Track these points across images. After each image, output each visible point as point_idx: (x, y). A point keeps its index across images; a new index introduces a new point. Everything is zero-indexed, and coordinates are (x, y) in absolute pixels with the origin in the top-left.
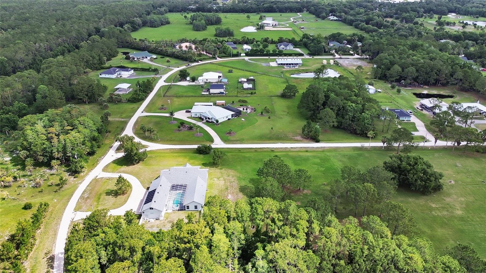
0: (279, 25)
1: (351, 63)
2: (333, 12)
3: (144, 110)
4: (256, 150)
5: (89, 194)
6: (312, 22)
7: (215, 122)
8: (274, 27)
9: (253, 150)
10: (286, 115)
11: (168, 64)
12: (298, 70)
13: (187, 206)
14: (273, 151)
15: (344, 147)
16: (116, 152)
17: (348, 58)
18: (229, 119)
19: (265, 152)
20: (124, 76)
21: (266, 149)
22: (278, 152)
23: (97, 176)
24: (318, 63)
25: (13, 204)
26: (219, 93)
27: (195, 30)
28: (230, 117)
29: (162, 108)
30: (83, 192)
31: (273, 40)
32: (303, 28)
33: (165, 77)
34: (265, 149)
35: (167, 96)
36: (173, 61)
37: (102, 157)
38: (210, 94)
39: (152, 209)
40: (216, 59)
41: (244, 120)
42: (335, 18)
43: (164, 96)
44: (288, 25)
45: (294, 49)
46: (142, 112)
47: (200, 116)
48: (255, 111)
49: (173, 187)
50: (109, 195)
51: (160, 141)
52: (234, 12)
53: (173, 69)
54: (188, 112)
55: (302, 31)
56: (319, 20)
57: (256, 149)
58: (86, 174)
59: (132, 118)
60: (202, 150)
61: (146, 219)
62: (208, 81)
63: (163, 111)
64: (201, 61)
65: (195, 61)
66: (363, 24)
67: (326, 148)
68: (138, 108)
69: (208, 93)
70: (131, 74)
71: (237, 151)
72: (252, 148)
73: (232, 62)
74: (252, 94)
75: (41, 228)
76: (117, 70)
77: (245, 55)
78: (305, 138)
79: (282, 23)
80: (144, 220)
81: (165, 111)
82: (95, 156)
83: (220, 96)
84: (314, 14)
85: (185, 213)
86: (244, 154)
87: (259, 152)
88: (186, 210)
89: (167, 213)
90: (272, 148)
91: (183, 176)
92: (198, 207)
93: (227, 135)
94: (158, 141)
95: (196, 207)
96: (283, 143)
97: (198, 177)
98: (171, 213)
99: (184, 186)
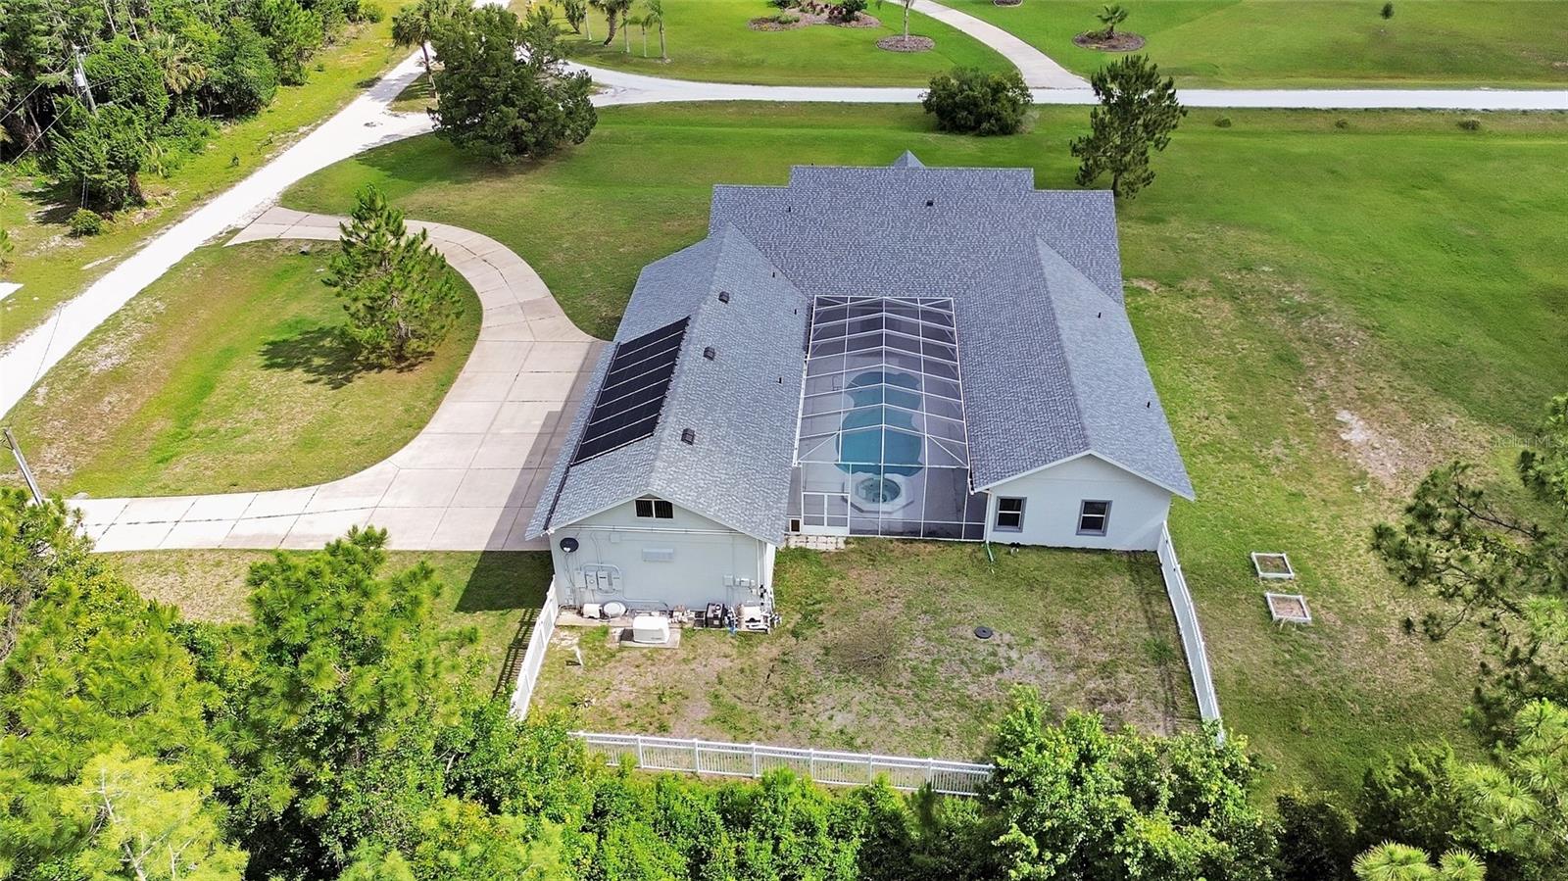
4: (1341, 121)
5: (137, 347)
9: (1320, 123)
13: (1008, 504)
16: (395, 109)
19: (1415, 130)
21: (1418, 119)
23: (235, 231)
30: (98, 329)
34: (1405, 118)
39: (665, 509)
49: (823, 317)
50: (289, 366)
51: (672, 66)
57: (1344, 117)
58: (161, 219)
60: (972, 105)
61: (591, 609)
71: (1204, 127)
72: (1303, 109)
80: (570, 617)
85: (982, 565)
86: (1269, 144)
87: (1366, 133)
88: (991, 535)
89: (803, 554)
90: (1454, 111)
91: (904, 238)
92: (1114, 519)
93: (1094, 46)
94: (657, 66)
95: (1094, 516)
96: (1513, 88)
97: (1044, 250)
98: (839, 556)
99: (926, 315)
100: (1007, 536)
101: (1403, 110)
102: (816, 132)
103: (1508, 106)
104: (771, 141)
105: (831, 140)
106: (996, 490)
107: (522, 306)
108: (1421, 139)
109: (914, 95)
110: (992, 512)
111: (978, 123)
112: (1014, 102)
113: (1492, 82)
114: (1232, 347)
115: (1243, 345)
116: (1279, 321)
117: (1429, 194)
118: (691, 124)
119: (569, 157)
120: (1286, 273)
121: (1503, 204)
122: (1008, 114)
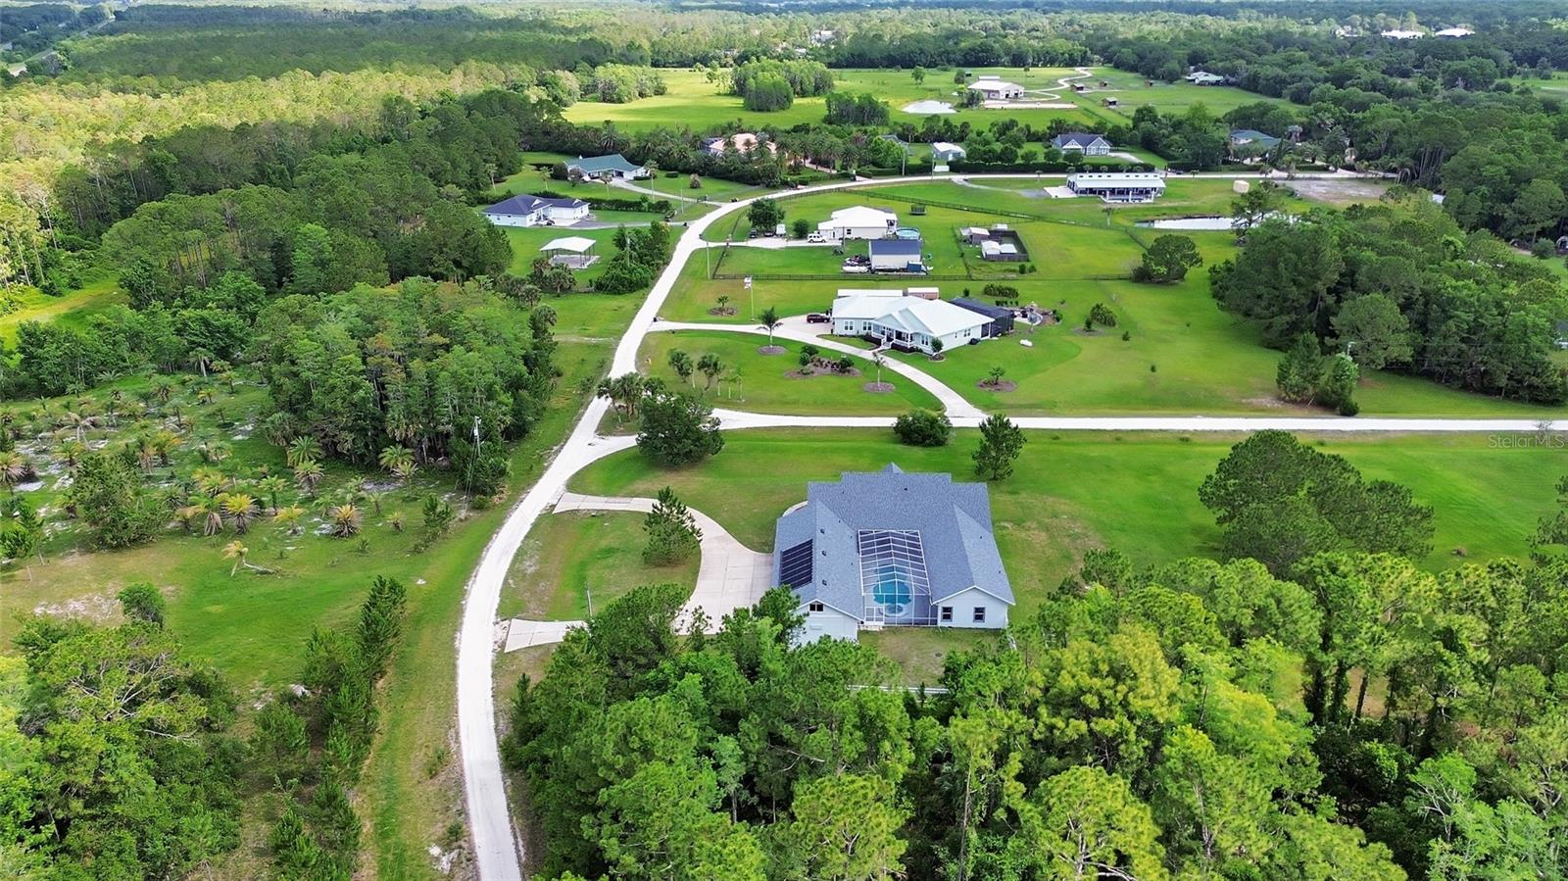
0: (1026, 95)
1: (1334, 191)
2: (1197, 60)
3: (658, 315)
4: (1118, 436)
5: (541, 562)
6: (1136, 89)
7: (928, 349)
8: (1011, 102)
9: (1107, 437)
10: (1182, 334)
11: (695, 192)
12: (1158, 209)
13: (946, 609)
14: (1185, 440)
15: (1467, 433)
16: (601, 435)
17: (1320, 179)
18: (973, 342)
19: (1156, 442)
20: (558, 223)
21: (1160, 435)
22: (1203, 445)
23: (553, 506)
24: (1215, 191)
25: (262, 590)
26: (903, 270)
27: (753, 110)
28: (977, 334)
29: (721, 310)
31: (1032, 130)
32: (1114, 103)
33: (699, 226)
34: (1152, 435)
35: (725, 277)
36: (709, 186)
37: (555, 448)
38: (872, 271)
39: (821, 608)
40: (855, 180)
41: (1030, 344)
42: (1213, 78)
43: (714, 277)
44: (1058, 97)
45: (1113, 154)
46: (655, 320)
47: (863, 332)
48: (1058, 320)
49: (863, 538)
51: (745, 404)
52: (863, 67)
53: (719, 207)
54: (815, 321)
55: (1113, 110)
56: (1157, 84)
57: (1120, 435)
58: (509, 500)
59: (624, 337)
60: (919, 431)
62: (853, 235)
63: (725, 316)
64: (805, 183)
65: (786, 185)
66: (1322, 86)
67: (1392, 436)
68: (638, 308)
69: (864, 269)
70: (582, 219)
71: (1046, 440)
73: (911, 187)
74: (1022, 271)
75: (385, 672)
76: (537, 202)
77: (946, 168)
78: (1294, 402)
79: (1037, 91)
81: (732, 318)
82: (527, 445)
83: (910, 278)
84: (1133, 69)
85: (938, 634)
86: (1077, 450)
87: (1132, 443)
88: (940, 623)
89: (867, 632)
90: (1179, 431)
91: (895, 505)
92: (987, 614)
93: (987, 389)
94: (738, 404)
95: (979, 614)
96: (1214, 417)
97: (957, 509)
98: (881, 632)
99: (908, 538)
100: (946, 624)
101: (1151, 431)
102: (836, 444)
103: (1207, 428)
104: (814, 450)
105: (844, 450)
106: (942, 603)
107: (716, 538)
108: (1159, 447)
109: (890, 422)
110: (940, 613)
111: (924, 440)
112: (942, 428)
113: (1205, 412)
114: (1044, 552)
115: (1049, 552)
116: (1067, 540)
117: (1153, 478)
118: (767, 440)
119: (709, 462)
120: (1073, 519)
121: (1188, 484)
122: (939, 435)
